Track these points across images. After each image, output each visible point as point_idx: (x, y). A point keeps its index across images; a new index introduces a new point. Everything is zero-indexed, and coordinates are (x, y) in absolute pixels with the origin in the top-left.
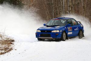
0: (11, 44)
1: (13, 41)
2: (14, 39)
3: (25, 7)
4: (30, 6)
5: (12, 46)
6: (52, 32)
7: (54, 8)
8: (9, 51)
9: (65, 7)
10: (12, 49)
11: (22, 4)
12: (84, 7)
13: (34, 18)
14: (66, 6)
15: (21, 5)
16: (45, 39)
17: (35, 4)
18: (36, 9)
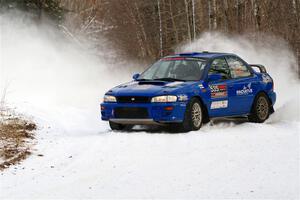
0: (27, 136)
1: (32, 127)
2: (34, 122)
3: (70, 18)
4: (85, 17)
5: (28, 143)
6: (153, 100)
7: (163, 23)
8: (18, 159)
9: (197, 17)
10: (29, 153)
11: (61, 9)
12: (259, 18)
13: (101, 54)
14: (201, 15)
15: (56, 12)
16: (133, 125)
17: (101, 9)
18: (104, 26)
